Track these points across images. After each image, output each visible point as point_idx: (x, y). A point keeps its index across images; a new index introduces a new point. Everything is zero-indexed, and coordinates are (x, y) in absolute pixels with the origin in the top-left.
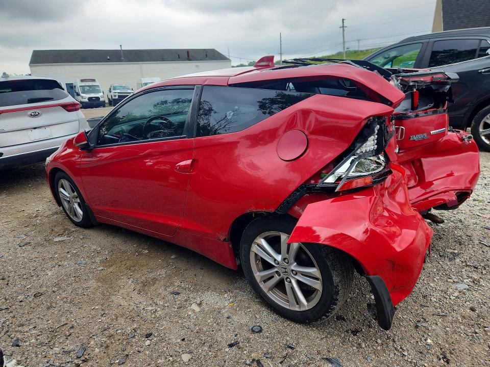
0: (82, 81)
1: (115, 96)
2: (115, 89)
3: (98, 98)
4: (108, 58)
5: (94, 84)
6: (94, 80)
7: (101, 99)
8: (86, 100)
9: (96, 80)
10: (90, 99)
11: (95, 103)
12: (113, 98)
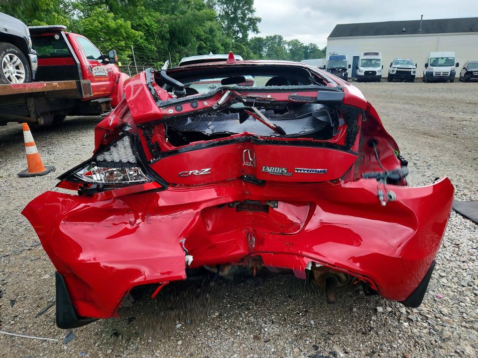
0: (366, 54)
1: (393, 71)
2: (397, 63)
3: (374, 72)
4: (404, 30)
5: (376, 57)
6: (377, 54)
7: (378, 74)
8: (363, 74)
9: (380, 54)
10: (366, 73)
11: (370, 77)
12: (391, 73)
